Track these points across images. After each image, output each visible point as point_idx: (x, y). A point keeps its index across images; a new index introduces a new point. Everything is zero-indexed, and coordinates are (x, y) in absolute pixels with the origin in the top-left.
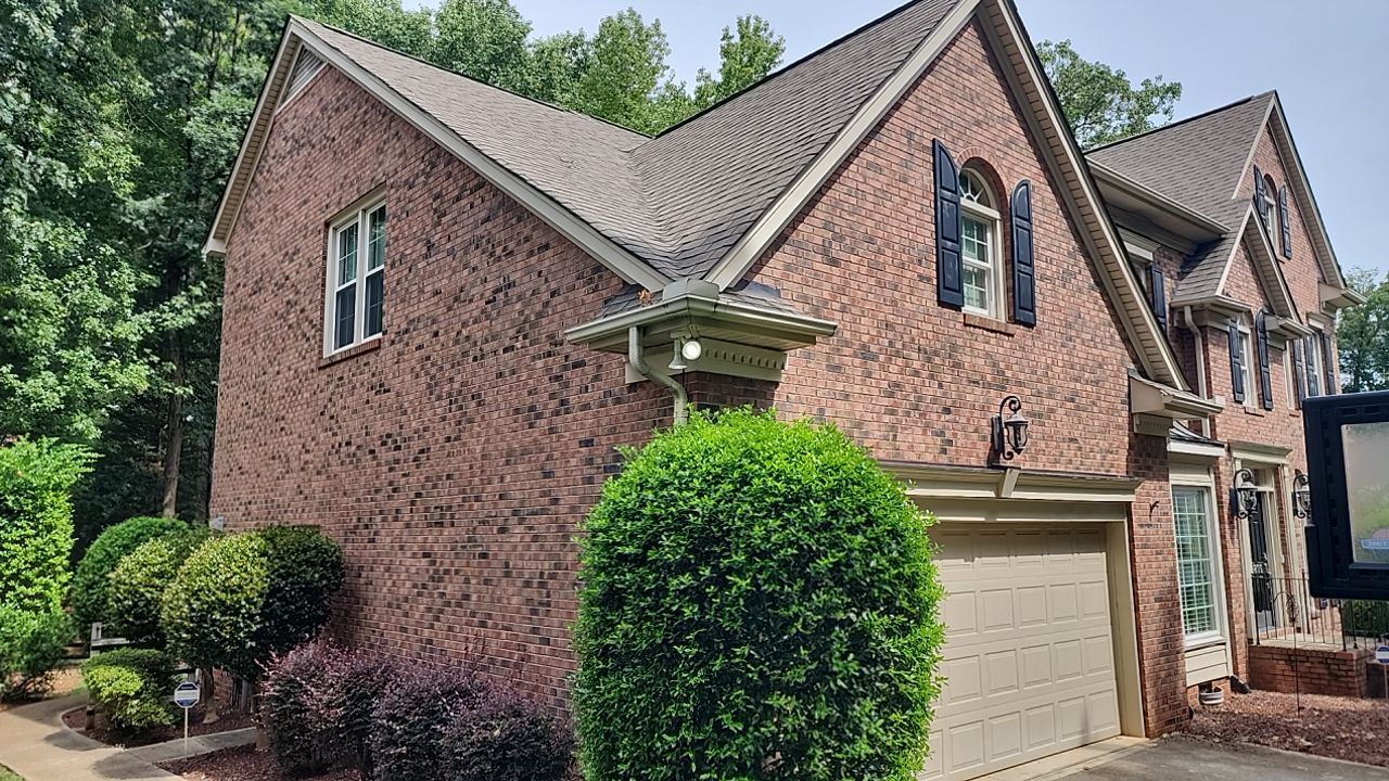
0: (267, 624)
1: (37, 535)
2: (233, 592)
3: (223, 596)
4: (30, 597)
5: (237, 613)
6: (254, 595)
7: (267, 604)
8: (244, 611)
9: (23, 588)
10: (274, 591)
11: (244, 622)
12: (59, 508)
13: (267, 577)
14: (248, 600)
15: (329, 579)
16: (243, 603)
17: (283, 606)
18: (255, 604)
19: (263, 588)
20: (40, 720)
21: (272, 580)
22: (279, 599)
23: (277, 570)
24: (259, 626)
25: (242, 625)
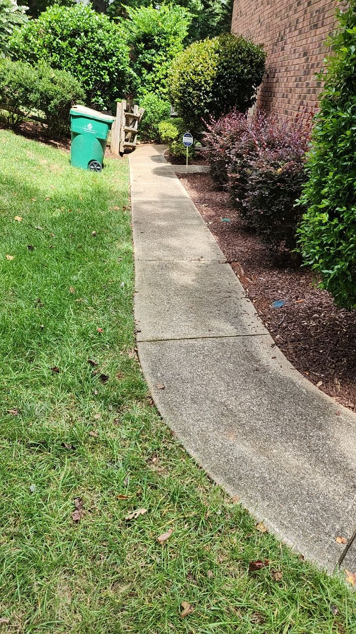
0: (215, 99)
1: (167, 60)
2: (199, 75)
3: (194, 77)
4: (164, 94)
5: (200, 90)
6: (209, 78)
7: (215, 86)
8: (203, 88)
9: (162, 88)
10: (219, 78)
11: (204, 96)
12: (176, 46)
13: (217, 67)
14: (206, 81)
15: (253, 75)
16: (203, 83)
17: (224, 89)
18: (208, 84)
19: (213, 74)
20: (158, 150)
21: (219, 69)
22: (222, 84)
23: (222, 63)
24: (211, 100)
25: (202, 97)
